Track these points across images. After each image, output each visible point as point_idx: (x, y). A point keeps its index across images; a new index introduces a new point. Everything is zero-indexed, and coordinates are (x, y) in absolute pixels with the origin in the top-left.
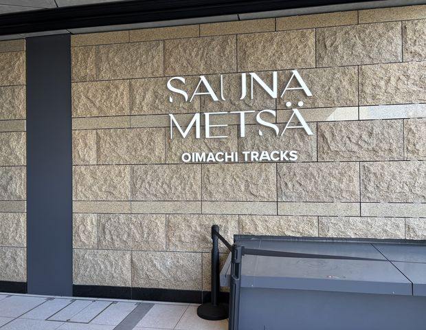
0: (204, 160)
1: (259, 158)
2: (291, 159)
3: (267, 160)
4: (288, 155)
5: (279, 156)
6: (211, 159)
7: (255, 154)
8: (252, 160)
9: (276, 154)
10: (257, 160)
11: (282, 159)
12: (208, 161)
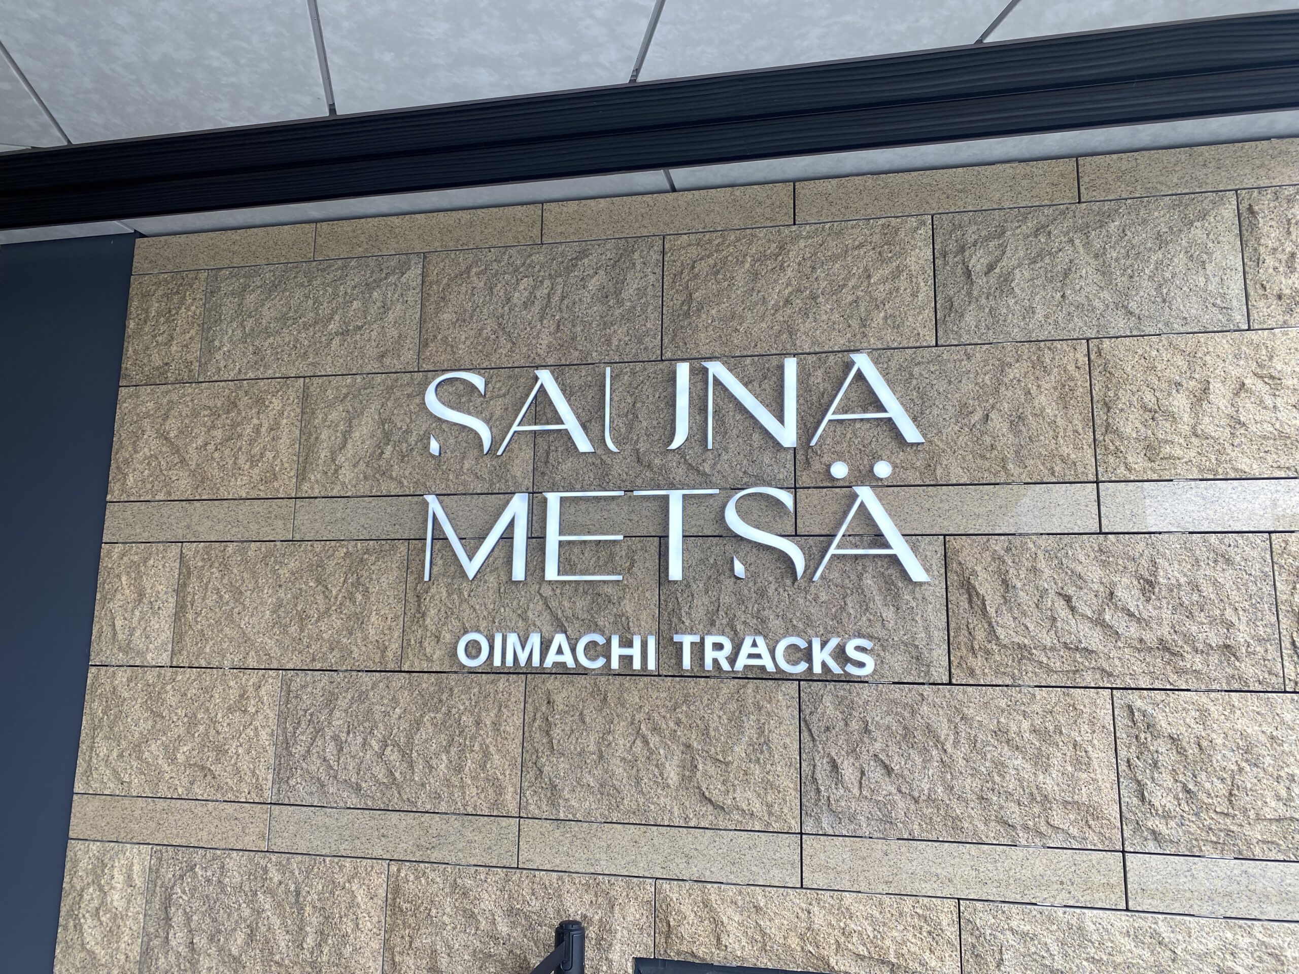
0: (536, 661)
1: (732, 660)
2: (852, 670)
3: (763, 668)
4: (840, 655)
5: (808, 655)
6: (560, 659)
7: (718, 647)
8: (709, 665)
9: (793, 647)
10: (726, 666)
11: (817, 669)
12: (548, 663)
